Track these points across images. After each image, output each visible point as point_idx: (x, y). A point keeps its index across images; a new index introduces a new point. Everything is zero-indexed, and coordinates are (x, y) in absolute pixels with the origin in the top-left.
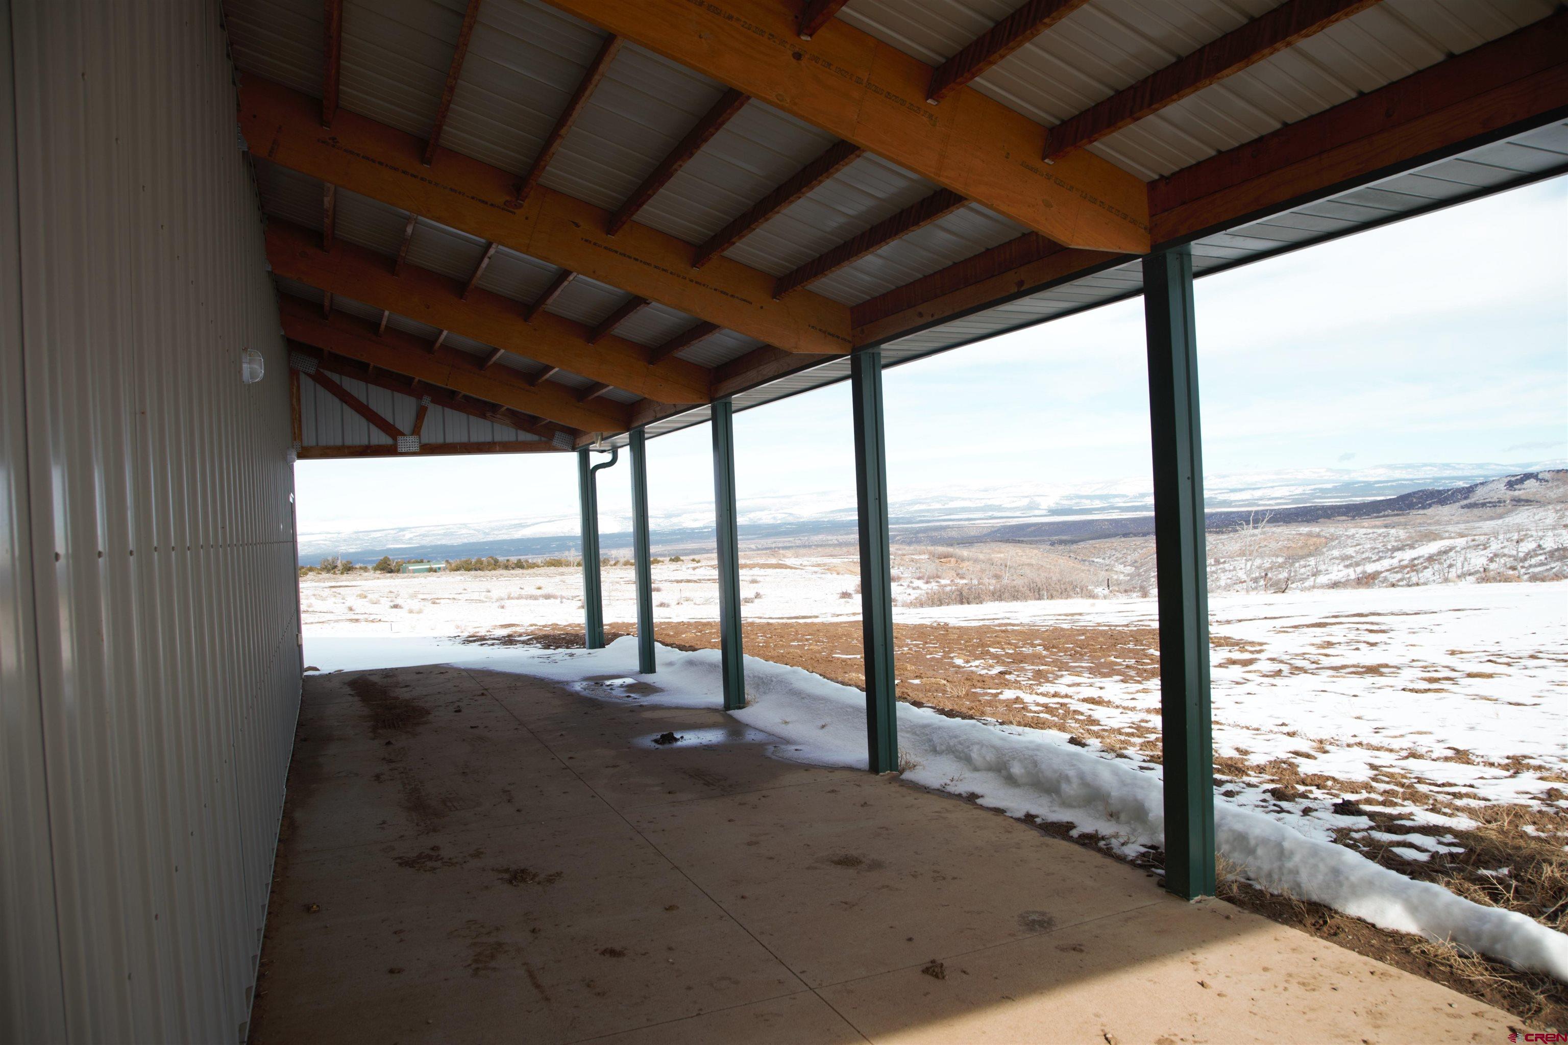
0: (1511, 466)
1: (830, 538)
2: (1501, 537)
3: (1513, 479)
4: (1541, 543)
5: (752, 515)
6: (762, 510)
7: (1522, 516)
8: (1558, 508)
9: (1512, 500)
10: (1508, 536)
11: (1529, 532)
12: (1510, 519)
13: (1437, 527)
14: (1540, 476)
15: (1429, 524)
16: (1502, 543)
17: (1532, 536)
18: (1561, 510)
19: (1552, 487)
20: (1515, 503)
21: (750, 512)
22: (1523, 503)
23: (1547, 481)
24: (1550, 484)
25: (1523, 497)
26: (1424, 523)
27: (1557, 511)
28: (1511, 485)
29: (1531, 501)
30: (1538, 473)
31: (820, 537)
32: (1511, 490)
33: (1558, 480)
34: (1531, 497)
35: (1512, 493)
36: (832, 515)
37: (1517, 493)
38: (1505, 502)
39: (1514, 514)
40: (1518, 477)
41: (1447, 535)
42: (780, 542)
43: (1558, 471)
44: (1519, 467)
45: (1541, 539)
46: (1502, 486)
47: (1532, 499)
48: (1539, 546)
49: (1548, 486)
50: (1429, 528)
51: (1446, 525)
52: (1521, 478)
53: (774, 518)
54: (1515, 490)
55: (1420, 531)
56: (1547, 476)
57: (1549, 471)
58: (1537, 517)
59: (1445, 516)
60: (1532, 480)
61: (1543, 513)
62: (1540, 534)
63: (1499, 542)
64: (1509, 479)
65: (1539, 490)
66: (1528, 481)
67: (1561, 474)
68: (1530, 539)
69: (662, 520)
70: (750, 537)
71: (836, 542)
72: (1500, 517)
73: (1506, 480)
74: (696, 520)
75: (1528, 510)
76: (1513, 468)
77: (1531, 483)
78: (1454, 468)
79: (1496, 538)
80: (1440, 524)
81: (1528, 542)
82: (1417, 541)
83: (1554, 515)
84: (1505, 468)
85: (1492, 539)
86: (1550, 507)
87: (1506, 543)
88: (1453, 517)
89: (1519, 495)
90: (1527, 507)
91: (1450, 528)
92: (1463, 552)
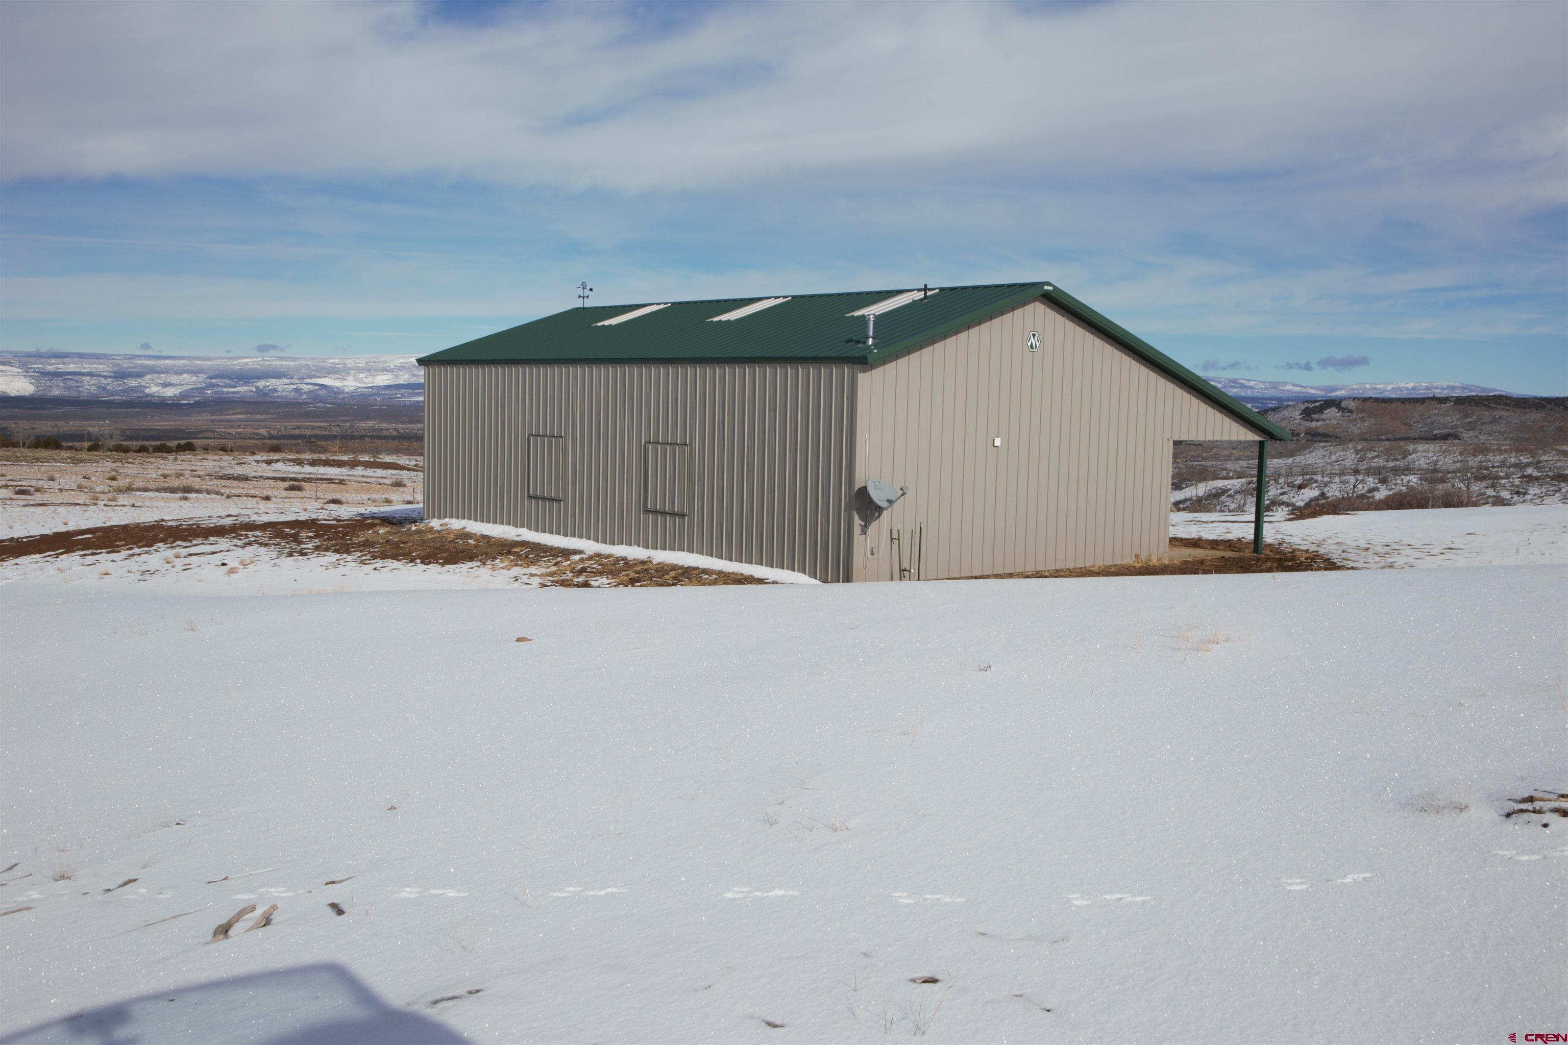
0: (1312, 388)
1: (384, 426)
2: (1282, 481)
3: (1311, 406)
4: (1325, 490)
5: (262, 384)
6: (278, 375)
7: (1315, 457)
8: (1360, 447)
9: (1306, 434)
10: (1290, 479)
11: (1314, 477)
12: (1302, 458)
13: (1214, 463)
14: (1343, 405)
15: (1205, 459)
16: (1282, 488)
17: (1316, 481)
18: (1362, 450)
19: (1355, 420)
20: (1309, 437)
21: (259, 378)
22: (1319, 438)
23: (1351, 412)
24: (1354, 416)
25: (1321, 431)
26: (1199, 456)
27: (1357, 452)
28: (1307, 414)
29: (1329, 436)
30: (1341, 401)
31: (370, 424)
32: (1307, 420)
33: (1363, 411)
34: (1330, 431)
35: (1307, 424)
36: (388, 392)
37: (1314, 424)
38: (1298, 435)
39: (1307, 451)
40: (1318, 404)
41: (1224, 473)
42: (307, 428)
43: (1366, 400)
44: (1322, 390)
45: (1326, 486)
46: (1297, 415)
47: (1331, 434)
48: (1323, 494)
49: (1351, 418)
50: (1204, 463)
51: (1225, 460)
52: (1321, 405)
53: (297, 390)
54: (1312, 421)
55: (1192, 467)
56: (1352, 405)
57: (1354, 399)
58: (1333, 458)
59: (1225, 449)
60: (1333, 408)
61: (1342, 453)
62: (1326, 479)
63: (1279, 486)
64: (1306, 405)
65: (1341, 422)
66: (1328, 410)
67: (1369, 403)
68: (1314, 485)
69: (109, 380)
70: (258, 416)
71: (394, 433)
72: (1291, 454)
73: (1303, 406)
74: (166, 385)
75: (1324, 447)
76: (1313, 391)
77: (1332, 412)
78: (1242, 386)
79: (1276, 481)
80: (1217, 459)
81: (1311, 489)
82: (1185, 480)
83: (1354, 456)
84: (1304, 390)
85: (1272, 482)
86: (1350, 446)
87: (1286, 489)
88: (1235, 451)
89: (1316, 428)
90: (1323, 444)
91: (1229, 465)
92: (1238, 497)
